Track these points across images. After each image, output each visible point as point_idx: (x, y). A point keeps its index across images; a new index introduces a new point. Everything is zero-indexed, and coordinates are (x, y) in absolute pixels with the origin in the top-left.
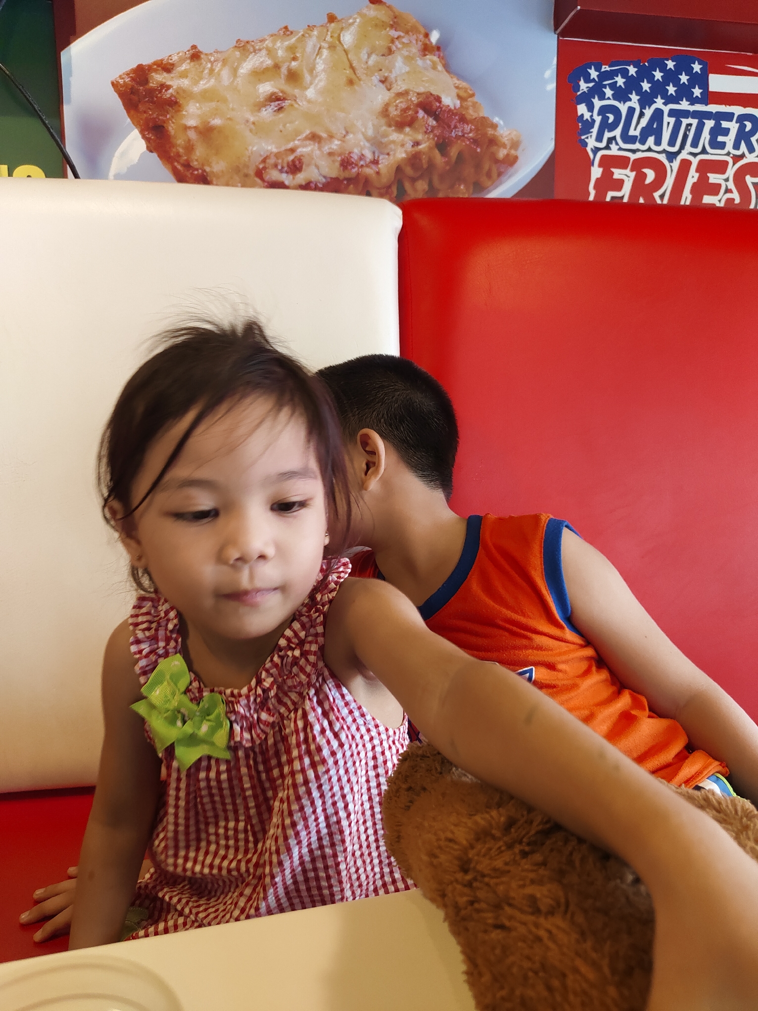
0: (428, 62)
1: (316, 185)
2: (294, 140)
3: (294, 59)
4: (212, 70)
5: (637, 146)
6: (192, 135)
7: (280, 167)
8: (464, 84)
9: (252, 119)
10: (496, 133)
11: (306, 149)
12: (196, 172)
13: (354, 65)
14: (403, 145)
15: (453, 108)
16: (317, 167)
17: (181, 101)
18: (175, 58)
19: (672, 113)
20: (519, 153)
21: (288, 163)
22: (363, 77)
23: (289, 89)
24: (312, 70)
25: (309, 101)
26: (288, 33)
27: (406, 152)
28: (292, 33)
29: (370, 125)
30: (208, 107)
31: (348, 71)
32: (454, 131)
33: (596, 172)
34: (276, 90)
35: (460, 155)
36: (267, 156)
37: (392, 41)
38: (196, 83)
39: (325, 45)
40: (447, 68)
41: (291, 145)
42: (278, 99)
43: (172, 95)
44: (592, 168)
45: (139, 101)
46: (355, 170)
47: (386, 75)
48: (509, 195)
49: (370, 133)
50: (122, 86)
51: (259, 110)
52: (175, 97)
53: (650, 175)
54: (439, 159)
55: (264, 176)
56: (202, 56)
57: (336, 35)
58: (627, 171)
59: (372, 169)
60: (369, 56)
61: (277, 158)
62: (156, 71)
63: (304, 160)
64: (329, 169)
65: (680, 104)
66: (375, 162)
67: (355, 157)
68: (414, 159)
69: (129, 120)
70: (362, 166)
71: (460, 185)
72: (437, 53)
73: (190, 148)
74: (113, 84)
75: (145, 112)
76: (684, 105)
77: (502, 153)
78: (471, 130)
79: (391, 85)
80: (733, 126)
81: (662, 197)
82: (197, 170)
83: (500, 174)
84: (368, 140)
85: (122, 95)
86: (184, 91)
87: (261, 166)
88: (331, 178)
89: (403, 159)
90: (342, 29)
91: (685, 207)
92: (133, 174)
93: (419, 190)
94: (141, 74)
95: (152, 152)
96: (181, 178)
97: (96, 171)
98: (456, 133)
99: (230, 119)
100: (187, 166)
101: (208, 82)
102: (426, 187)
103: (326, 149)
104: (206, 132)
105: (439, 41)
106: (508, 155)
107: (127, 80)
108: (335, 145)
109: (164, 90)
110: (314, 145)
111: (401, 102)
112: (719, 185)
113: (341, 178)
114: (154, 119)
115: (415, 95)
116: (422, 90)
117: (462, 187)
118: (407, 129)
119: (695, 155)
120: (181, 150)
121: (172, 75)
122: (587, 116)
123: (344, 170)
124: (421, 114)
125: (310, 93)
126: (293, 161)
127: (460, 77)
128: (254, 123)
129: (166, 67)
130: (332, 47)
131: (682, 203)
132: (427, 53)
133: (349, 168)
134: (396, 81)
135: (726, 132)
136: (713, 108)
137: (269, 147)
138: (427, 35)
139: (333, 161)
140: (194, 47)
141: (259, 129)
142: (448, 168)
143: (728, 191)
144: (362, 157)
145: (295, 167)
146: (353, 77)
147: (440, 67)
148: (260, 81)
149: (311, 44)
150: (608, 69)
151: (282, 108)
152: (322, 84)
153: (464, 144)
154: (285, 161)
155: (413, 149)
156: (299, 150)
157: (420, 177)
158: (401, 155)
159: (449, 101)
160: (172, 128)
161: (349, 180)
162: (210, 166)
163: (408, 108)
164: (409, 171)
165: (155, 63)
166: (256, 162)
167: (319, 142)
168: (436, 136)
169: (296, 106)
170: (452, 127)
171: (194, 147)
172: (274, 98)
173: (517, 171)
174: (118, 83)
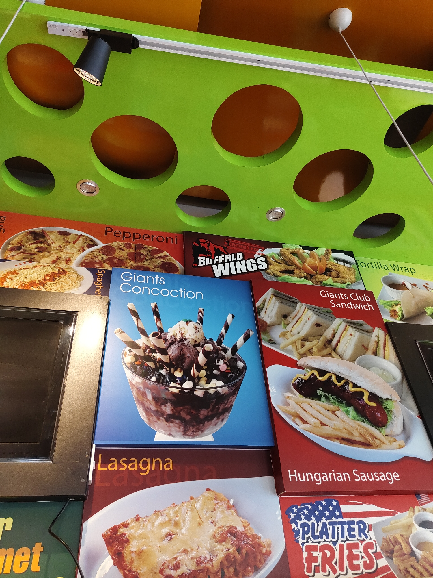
0: (230, 512)
1: (186, 574)
2: (176, 553)
3: (177, 517)
4: (144, 525)
5: (319, 540)
6: (133, 555)
7: (170, 567)
8: (245, 520)
9: (159, 545)
10: (260, 541)
11: (182, 557)
12: (133, 574)
13: (200, 517)
14: (222, 551)
15: (241, 531)
16: (186, 565)
17: (130, 540)
18: (129, 521)
19: (330, 524)
20: (271, 549)
21: (174, 565)
22: (205, 521)
23: (175, 530)
24: (184, 521)
25: (183, 534)
27: (224, 554)
28: (176, 506)
29: (208, 543)
30: (141, 542)
31: (199, 519)
32: (243, 542)
33: (305, 554)
34: (169, 531)
35: (247, 553)
36: (165, 562)
37: (216, 505)
38: (137, 531)
39: (189, 509)
40: (237, 514)
41: (175, 556)
42: (170, 535)
43: (126, 538)
44: (303, 552)
45: (113, 542)
46: (202, 565)
47: (214, 519)
49: (208, 546)
50: (106, 536)
51: (162, 541)
52: (128, 538)
53: (328, 554)
54: (238, 556)
55: (163, 572)
56: (140, 519)
57: (193, 505)
58: (318, 552)
59: (210, 563)
60: (207, 512)
61: (169, 563)
62: (121, 527)
63: (181, 563)
64: (191, 566)
65: (332, 519)
66: (211, 560)
67: (202, 559)
68: (227, 557)
69: (107, 551)
70: (206, 563)
71: (248, 568)
72: (233, 508)
73: (132, 562)
74: (103, 535)
75: (114, 547)
76: (334, 520)
77: (264, 550)
78: (250, 541)
79: (216, 524)
80: (356, 527)
81: (336, 563)
82: (134, 572)
83: (265, 560)
84: (207, 550)
85: (105, 540)
86: (132, 535)
87: (162, 568)
88: (192, 570)
89: (223, 558)
90: (196, 502)
93: (231, 572)
94: (115, 529)
99: (150, 546)
100: (130, 571)
101: (142, 530)
102: (234, 570)
103: (190, 556)
104: (140, 553)
105: (233, 503)
106: (267, 550)
107: (109, 533)
108: (194, 554)
109: (123, 536)
110: (185, 555)
111: (221, 531)
112: (358, 555)
113: (197, 570)
114: (118, 549)
115: (226, 527)
116: (228, 525)
118: (224, 543)
119: (344, 542)
120: (128, 563)
121: (127, 529)
122: (296, 528)
123: (198, 566)
124: (229, 535)
125: (183, 531)
126: (176, 564)
127: (243, 518)
128: (160, 547)
129: (125, 525)
130: (192, 510)
132: (229, 508)
133: (200, 564)
134: (218, 522)
135: (354, 530)
136: (346, 520)
137: (165, 557)
138: (228, 501)
139: (193, 562)
140: (138, 515)
141: (162, 550)
142: (242, 560)
143: (362, 557)
144: (205, 558)
145: (177, 567)
146: (200, 521)
147: (235, 514)
148: (163, 528)
149: (184, 509)
150: (300, 507)
151: (172, 539)
152: (188, 526)
153: (248, 547)
154: (173, 564)
155: (227, 552)
156: (178, 558)
157: (231, 566)
158: (222, 555)
159: (240, 528)
160: (125, 553)
161: (200, 571)
162: (140, 570)
163: (223, 534)
164: (226, 563)
165: (121, 524)
166: (159, 567)
167: (187, 553)
168: (236, 545)
169: (177, 537)
170: (242, 540)
171: (134, 561)
172: (169, 535)
173: (272, 558)
174: (105, 534)
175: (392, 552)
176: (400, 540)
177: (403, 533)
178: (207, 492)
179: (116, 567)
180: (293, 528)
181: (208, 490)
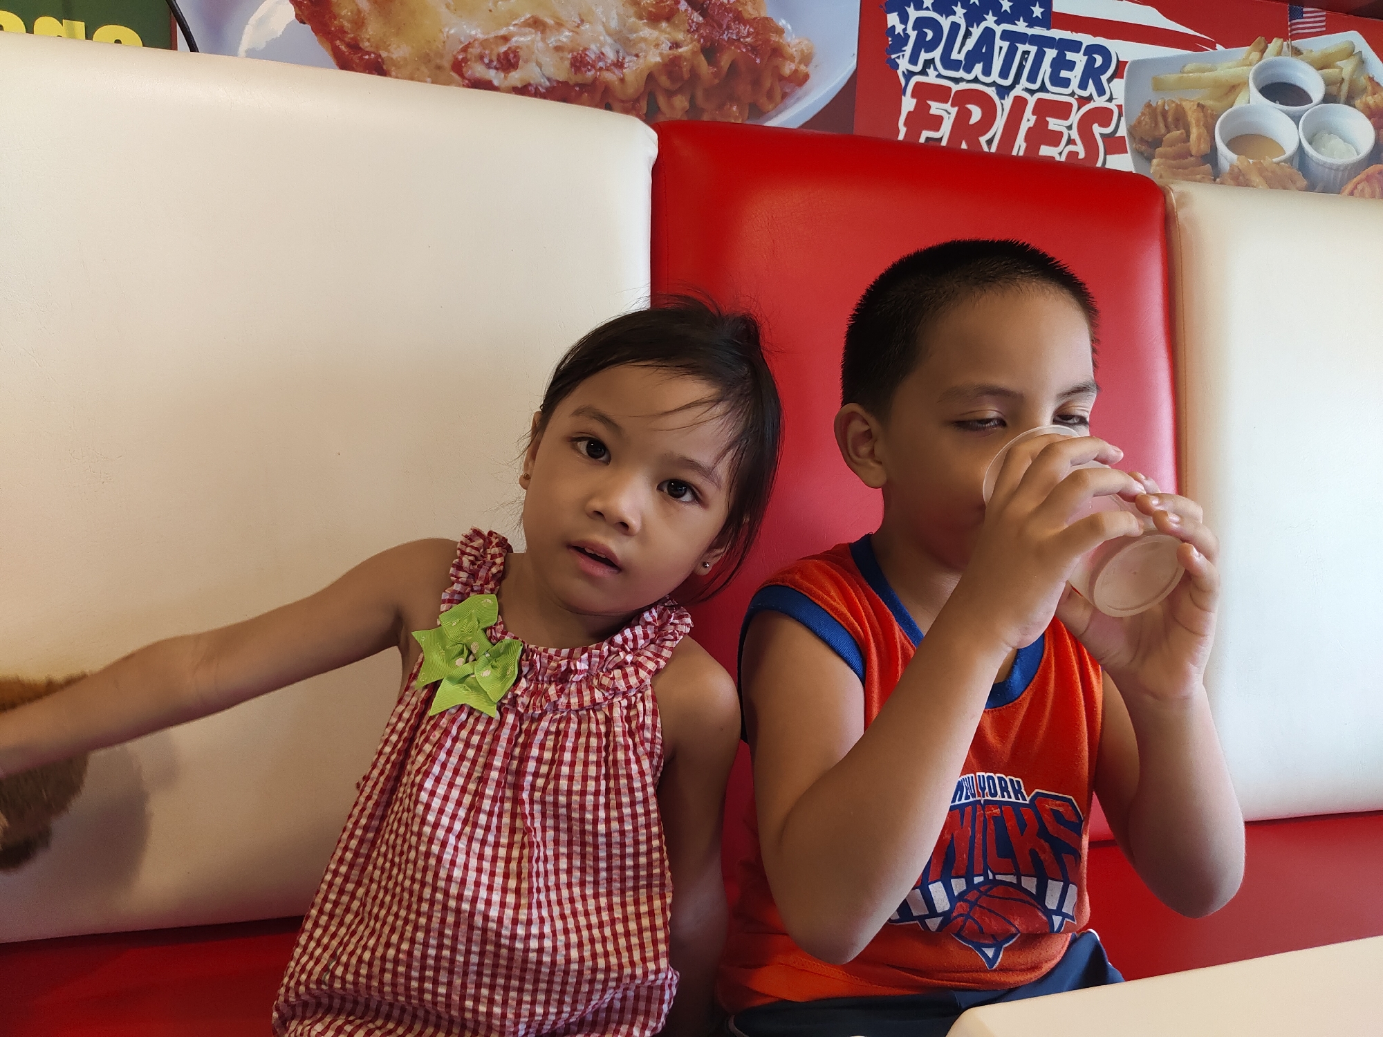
1: (536, 89)
2: (508, 25)
5: (961, 74)
6: (363, 4)
7: (486, 61)
10: (781, 41)
11: (524, 39)
12: (367, 57)
14: (657, 46)
15: (726, 2)
16: (540, 65)
19: (1006, 35)
20: (810, 70)
21: (499, 55)
27: (661, 54)
29: (614, 14)
32: (726, 33)
33: (908, 104)
35: (733, 65)
36: (470, 43)
41: (503, 32)
44: (903, 97)
46: (590, 74)
48: (795, 125)
49: (614, 24)
53: (976, 114)
54: (704, 68)
55: (464, 70)
58: (948, 106)
59: (614, 73)
61: (484, 48)
63: (521, 53)
64: (557, 69)
65: (1016, 25)
66: (619, 65)
67: (592, 55)
68: (671, 65)
70: (601, 69)
71: (731, 106)
73: (359, 22)
76: (1021, 27)
77: (788, 69)
78: (749, 35)
80: (1080, 59)
81: (990, 142)
82: (369, 53)
83: (784, 96)
84: (609, 34)
87: (460, 57)
88: (558, 82)
89: (657, 64)
91: (1017, 157)
92: (274, 52)
93: (678, 107)
95: (304, 23)
96: (344, 64)
97: (221, 43)
98: (729, 35)
100: (355, 47)
102: (686, 104)
103: (552, 41)
104: (384, 2)
106: (796, 71)
108: (565, 36)
110: (536, 33)
112: (1061, 134)
113: (571, 83)
117: (734, 108)
118: (664, 25)
119: (1032, 92)
120: (346, 24)
122: (899, 29)
123: (576, 74)
124: (683, 5)
126: (506, 53)
131: (1014, 153)
133: (583, 69)
135: (1071, 66)
136: (1057, 34)
137: (473, 31)
139: (562, 58)
141: (459, 5)
142: (717, 81)
143: (1071, 141)
144: (601, 56)
145: (508, 62)
153: (739, 51)
154: (495, 53)
155: (671, 52)
156: (514, 39)
157: (679, 91)
158: (654, 58)
161: (583, 86)
162: (387, 49)
164: (664, 81)
166: (454, 50)
167: (543, 32)
168: (703, 37)
170: (725, 27)
171: (365, 21)
173: (806, 94)
175: (1157, 142)
176: (1192, 116)
177: (1209, 103)
179: (308, 27)
180: (889, 25)
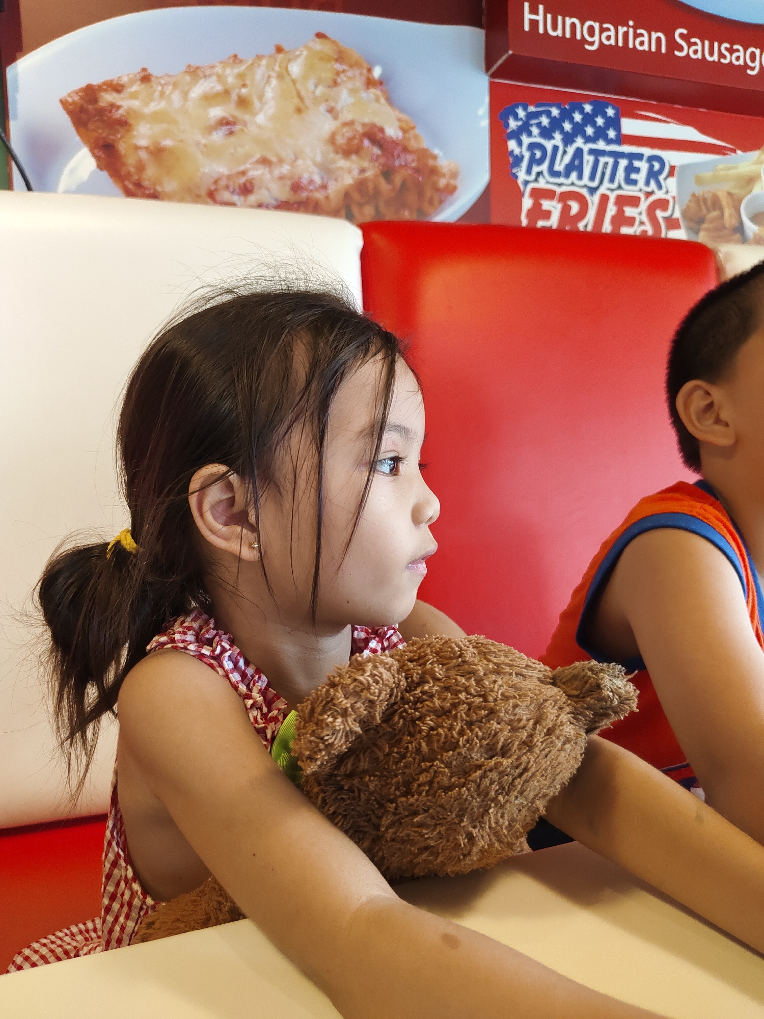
0: (372, 95)
1: (268, 205)
2: (245, 163)
3: (244, 86)
4: (162, 94)
5: (562, 180)
6: (143, 155)
7: (231, 189)
8: (404, 117)
9: (203, 141)
10: (436, 164)
11: (257, 173)
12: (146, 190)
13: (302, 94)
14: (350, 172)
15: (396, 139)
16: (268, 189)
17: (131, 121)
18: (125, 80)
19: (591, 152)
20: (458, 182)
21: (239, 185)
22: (311, 106)
23: (239, 114)
24: (261, 97)
25: (259, 127)
26: (237, 61)
27: (353, 178)
28: (241, 61)
29: (318, 152)
30: (159, 128)
31: (296, 100)
32: (397, 160)
33: (527, 203)
34: (226, 115)
35: (404, 184)
36: (219, 179)
37: (338, 74)
38: (147, 104)
39: (273, 74)
40: (390, 101)
41: (242, 168)
42: (228, 123)
43: (122, 116)
44: (523, 198)
45: (89, 120)
46: (305, 194)
47: (333, 105)
48: (452, 220)
49: (319, 158)
50: (71, 105)
51: (210, 133)
52: (125, 117)
53: (575, 207)
54: (384, 186)
55: (215, 195)
56: (153, 79)
57: (284, 65)
58: (554, 203)
59: (321, 193)
61: (229, 180)
62: (105, 91)
63: (256, 183)
64: (281, 193)
65: (597, 144)
66: (324, 187)
67: (304, 181)
68: (361, 185)
69: (78, 138)
70: (312, 191)
71: (404, 210)
72: (380, 87)
73: (141, 167)
74: (61, 102)
75: (94, 130)
76: (601, 145)
77: (442, 182)
78: (413, 161)
79: (337, 115)
80: (643, 166)
81: (586, 226)
82: (148, 188)
83: (441, 202)
84: (316, 166)
85: (70, 113)
86: (135, 112)
87: (213, 188)
88: (283, 199)
89: (351, 186)
90: (290, 60)
91: (606, 235)
93: (367, 214)
94: (90, 93)
95: (103, 170)
97: (46, 187)
98: (399, 162)
99: (181, 141)
100: (138, 185)
101: (159, 104)
102: (373, 211)
103: (277, 172)
104: (157, 152)
105: (381, 76)
106: (447, 184)
107: (76, 98)
108: (285, 169)
109: (113, 110)
110: (265, 168)
111: (347, 131)
112: (634, 218)
113: (292, 202)
114: (104, 138)
115: (361, 125)
116: (366, 120)
117: (406, 211)
118: (354, 157)
119: (612, 190)
120: (132, 170)
121: (122, 96)
122: (517, 151)
123: (294, 195)
124: (366, 143)
125: (260, 119)
126: (245, 184)
127: (402, 110)
128: (205, 146)
129: (117, 88)
130: (280, 77)
131: (604, 231)
132: (370, 87)
133: (300, 191)
134: (342, 111)
135: (637, 170)
136: (627, 149)
137: (222, 169)
138: (370, 70)
139: (284, 185)
140: (144, 70)
141: (210, 151)
142: (393, 194)
143: (642, 223)
144: (311, 181)
145: (246, 189)
147: (383, 101)
148: (211, 105)
149: (260, 72)
150: (534, 109)
151: (233, 132)
152: (271, 111)
153: (407, 173)
154: (237, 184)
155: (360, 176)
156: (250, 173)
157: (368, 202)
158: (348, 180)
159: (392, 132)
160: (122, 147)
161: (300, 202)
162: (161, 186)
163: (354, 138)
164: (356, 196)
165: (105, 83)
166: (208, 183)
167: (270, 166)
168: (381, 164)
169: (246, 130)
170: (396, 156)
171: (145, 166)
172: (224, 122)
173: (455, 200)
174: (66, 101)
175: (701, 221)
176: (725, 201)
177: (735, 191)
178: (318, 40)
179: (105, 172)
180: (510, 150)
181: (320, 36)
